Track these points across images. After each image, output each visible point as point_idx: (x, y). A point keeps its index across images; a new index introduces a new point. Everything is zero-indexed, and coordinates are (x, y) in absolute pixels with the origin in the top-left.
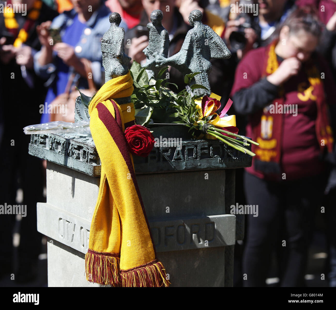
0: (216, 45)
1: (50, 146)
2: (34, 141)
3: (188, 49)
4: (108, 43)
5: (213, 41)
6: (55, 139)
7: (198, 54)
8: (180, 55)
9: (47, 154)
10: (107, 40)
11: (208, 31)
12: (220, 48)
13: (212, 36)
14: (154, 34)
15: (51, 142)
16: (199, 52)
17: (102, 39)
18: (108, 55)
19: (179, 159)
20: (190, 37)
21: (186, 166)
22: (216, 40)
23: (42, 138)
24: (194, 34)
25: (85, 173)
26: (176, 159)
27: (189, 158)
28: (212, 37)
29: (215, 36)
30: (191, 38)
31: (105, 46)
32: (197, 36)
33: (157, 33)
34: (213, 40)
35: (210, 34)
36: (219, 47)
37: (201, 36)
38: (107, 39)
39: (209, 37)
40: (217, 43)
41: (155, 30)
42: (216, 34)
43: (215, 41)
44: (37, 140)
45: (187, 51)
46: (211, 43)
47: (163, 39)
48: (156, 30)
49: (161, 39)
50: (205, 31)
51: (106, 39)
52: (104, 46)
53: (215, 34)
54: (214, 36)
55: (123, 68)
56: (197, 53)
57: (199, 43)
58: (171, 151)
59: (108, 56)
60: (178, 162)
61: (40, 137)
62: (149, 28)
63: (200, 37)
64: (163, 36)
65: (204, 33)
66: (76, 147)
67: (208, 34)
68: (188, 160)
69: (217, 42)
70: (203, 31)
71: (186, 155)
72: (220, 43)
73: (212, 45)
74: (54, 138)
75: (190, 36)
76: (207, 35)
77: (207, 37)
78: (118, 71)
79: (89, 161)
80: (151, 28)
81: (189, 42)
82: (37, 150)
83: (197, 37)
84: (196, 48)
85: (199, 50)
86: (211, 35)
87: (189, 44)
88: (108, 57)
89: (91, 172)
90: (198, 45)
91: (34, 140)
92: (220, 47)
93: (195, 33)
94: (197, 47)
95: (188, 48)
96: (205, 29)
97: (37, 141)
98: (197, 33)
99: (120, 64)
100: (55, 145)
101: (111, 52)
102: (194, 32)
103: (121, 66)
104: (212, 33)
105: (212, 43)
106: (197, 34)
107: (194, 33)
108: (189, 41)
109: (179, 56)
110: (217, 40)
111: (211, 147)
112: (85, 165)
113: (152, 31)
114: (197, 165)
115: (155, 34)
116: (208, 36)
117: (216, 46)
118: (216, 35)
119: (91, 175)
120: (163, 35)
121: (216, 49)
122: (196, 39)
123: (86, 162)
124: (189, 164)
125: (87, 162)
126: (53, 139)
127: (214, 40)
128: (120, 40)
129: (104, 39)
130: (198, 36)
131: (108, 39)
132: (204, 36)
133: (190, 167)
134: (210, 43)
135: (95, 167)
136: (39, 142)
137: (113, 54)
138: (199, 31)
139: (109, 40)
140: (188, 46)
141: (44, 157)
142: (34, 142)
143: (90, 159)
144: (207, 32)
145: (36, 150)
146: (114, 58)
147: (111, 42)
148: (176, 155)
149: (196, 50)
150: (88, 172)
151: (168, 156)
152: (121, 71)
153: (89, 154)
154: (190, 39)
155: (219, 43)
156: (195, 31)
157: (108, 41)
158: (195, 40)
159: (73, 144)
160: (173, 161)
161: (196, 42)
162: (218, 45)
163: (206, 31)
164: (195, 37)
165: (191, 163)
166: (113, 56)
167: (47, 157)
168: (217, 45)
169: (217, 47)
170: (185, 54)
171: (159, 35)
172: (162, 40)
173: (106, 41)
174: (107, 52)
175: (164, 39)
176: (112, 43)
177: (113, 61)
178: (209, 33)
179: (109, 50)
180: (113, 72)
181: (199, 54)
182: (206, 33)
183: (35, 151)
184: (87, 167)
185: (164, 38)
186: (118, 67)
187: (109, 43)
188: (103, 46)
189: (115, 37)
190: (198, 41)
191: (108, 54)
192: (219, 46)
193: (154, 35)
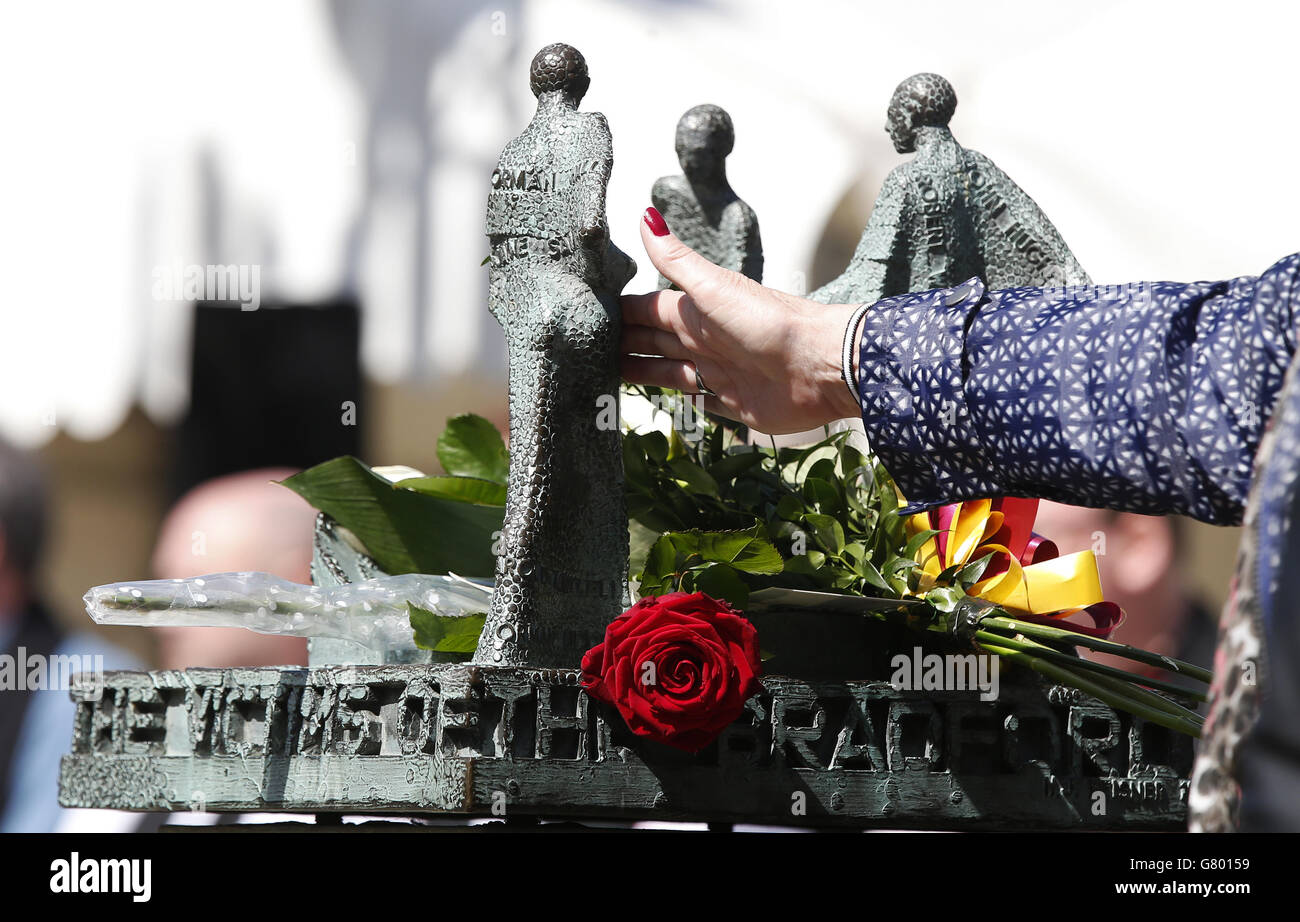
0: (1020, 242)
1: (197, 733)
2: (93, 735)
3: (889, 254)
4: (529, 190)
5: (1008, 227)
6: (228, 691)
7: (938, 281)
8: (846, 288)
9: (177, 778)
10: (523, 173)
11: (984, 174)
12: (1041, 259)
13: (1001, 203)
14: (687, 229)
15: (203, 712)
16: (943, 275)
17: (496, 172)
18: (525, 247)
19: (861, 762)
20: (902, 201)
21: (891, 797)
22: (1021, 221)
23: (142, 707)
24: (920, 186)
25: (416, 804)
26: (845, 763)
27: (906, 764)
28: (1004, 206)
29: (1016, 201)
30: (906, 202)
31: (510, 201)
32: (931, 195)
33: (701, 224)
34: (1007, 222)
35: (995, 193)
36: (1038, 254)
37: (950, 197)
38: (522, 168)
39: (988, 207)
40: (1026, 236)
41: (693, 207)
42: (1022, 191)
43: (1018, 225)
44: (111, 724)
45: (883, 268)
46: (998, 233)
47: (733, 250)
48: (698, 208)
49: (721, 251)
50: (970, 175)
51: (515, 168)
52: (509, 205)
53: (1018, 191)
54: (1013, 199)
55: (599, 308)
56: (931, 278)
57: (943, 231)
58: (823, 720)
59: (524, 251)
60: (854, 775)
61: (131, 707)
62: (663, 200)
63: (949, 202)
64: (738, 232)
65: (967, 183)
66: (359, 694)
67: (984, 192)
68: (903, 770)
69: (1026, 227)
70: (958, 175)
71: (892, 744)
72: (1042, 235)
73: (1001, 246)
74: (221, 690)
75: (899, 195)
76: (981, 194)
77: (980, 204)
78: (579, 319)
79: (439, 739)
80: (673, 201)
81: (893, 223)
82: (113, 774)
83: (932, 201)
84: (928, 253)
85: (939, 264)
86: (999, 198)
87: (894, 231)
88: (527, 254)
89: (451, 791)
90: (939, 240)
91: (94, 729)
92: (1042, 255)
93: (922, 180)
94: (931, 250)
95: (893, 251)
96: (969, 165)
97: (115, 726)
98: (931, 181)
99: (585, 287)
100: (231, 719)
101: (543, 229)
102: (916, 175)
103: (591, 296)
104: (1000, 186)
105: (1002, 235)
106: (934, 185)
107: (917, 180)
108: (896, 219)
109: (842, 292)
110: (1026, 220)
111: (1010, 717)
112: (413, 768)
113: (675, 216)
114: (946, 801)
115: (693, 230)
116: (983, 201)
117: (1022, 251)
118: (1023, 195)
119: (450, 806)
120: (733, 228)
121: (1024, 267)
122: (928, 207)
123: (423, 751)
124: (908, 792)
125: (429, 748)
126: (216, 695)
127: (1013, 222)
128: (597, 163)
129: (506, 172)
130: (937, 195)
131: (529, 169)
132: (967, 199)
133: (913, 804)
134: (993, 235)
135: (474, 761)
136: (129, 732)
137: (554, 242)
138: (941, 172)
139: (531, 173)
140: (889, 242)
141: (162, 796)
142: (93, 741)
143: (448, 731)
144: (980, 181)
145: (104, 778)
146: (556, 258)
147: (542, 181)
148: (848, 744)
149: (929, 264)
150: (433, 797)
151: (810, 744)
152: (593, 319)
153: (441, 706)
154: (899, 207)
155: (1035, 235)
156: (925, 173)
157: (529, 179)
158: (926, 213)
159: (340, 687)
160: (833, 770)
161: (930, 223)
162: (1032, 242)
163: (976, 176)
164: (927, 201)
165: (915, 788)
166: (552, 249)
167: (175, 792)
168: (1027, 245)
169: (1029, 253)
170: (876, 282)
171: (713, 232)
172: (732, 257)
173: (517, 176)
174: (520, 231)
175: (739, 248)
176: (547, 184)
177: (551, 275)
178: (990, 187)
179: (532, 220)
180: (553, 322)
181: (942, 282)
182: (973, 186)
183: (101, 781)
184: (431, 775)
185: (739, 244)
186: (576, 302)
187: (536, 188)
188: (502, 201)
189: (566, 155)
190: (937, 220)
191: (526, 240)
192: (1035, 249)
193: (686, 234)
